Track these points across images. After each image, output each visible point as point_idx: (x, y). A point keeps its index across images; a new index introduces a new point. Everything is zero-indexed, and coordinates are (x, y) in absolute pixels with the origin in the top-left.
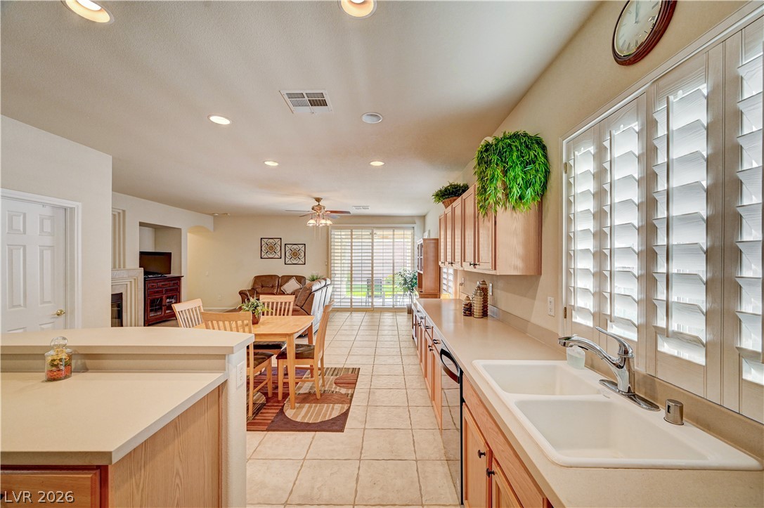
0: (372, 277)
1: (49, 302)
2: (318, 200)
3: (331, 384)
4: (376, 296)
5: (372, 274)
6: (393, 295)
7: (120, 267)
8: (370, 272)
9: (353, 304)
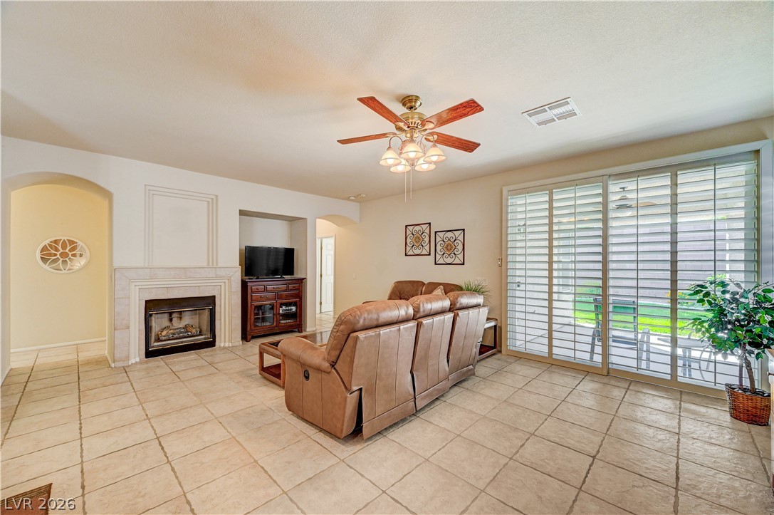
7: (213, 265)
9: (555, 351)
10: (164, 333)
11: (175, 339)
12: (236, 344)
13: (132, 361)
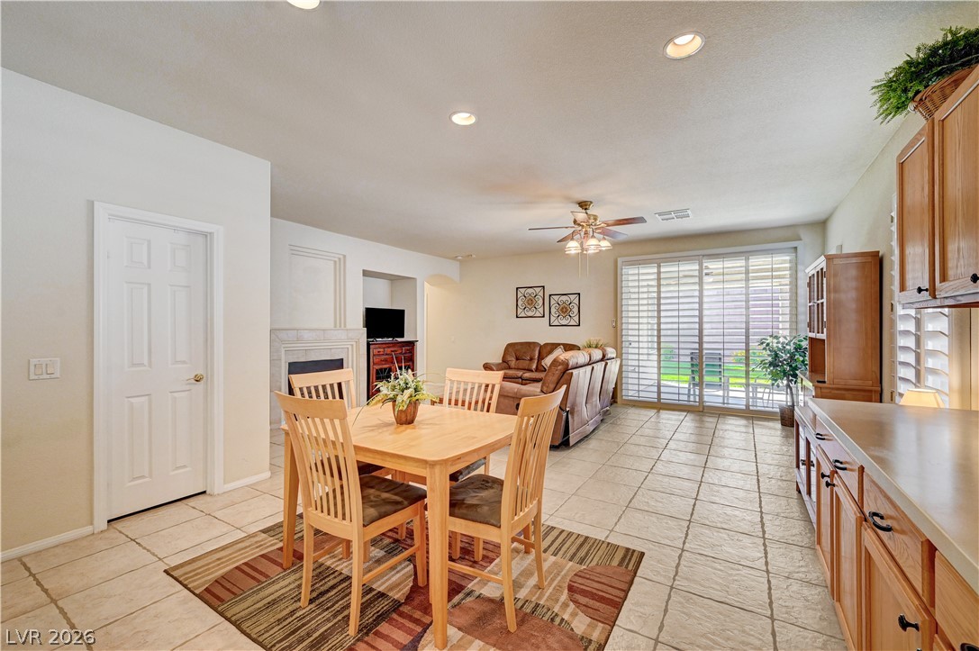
0: (701, 349)
1: (184, 362)
2: (584, 205)
3: (558, 589)
4: (710, 385)
5: (701, 343)
6: (747, 385)
7: (340, 326)
8: (697, 339)
9: (663, 396)
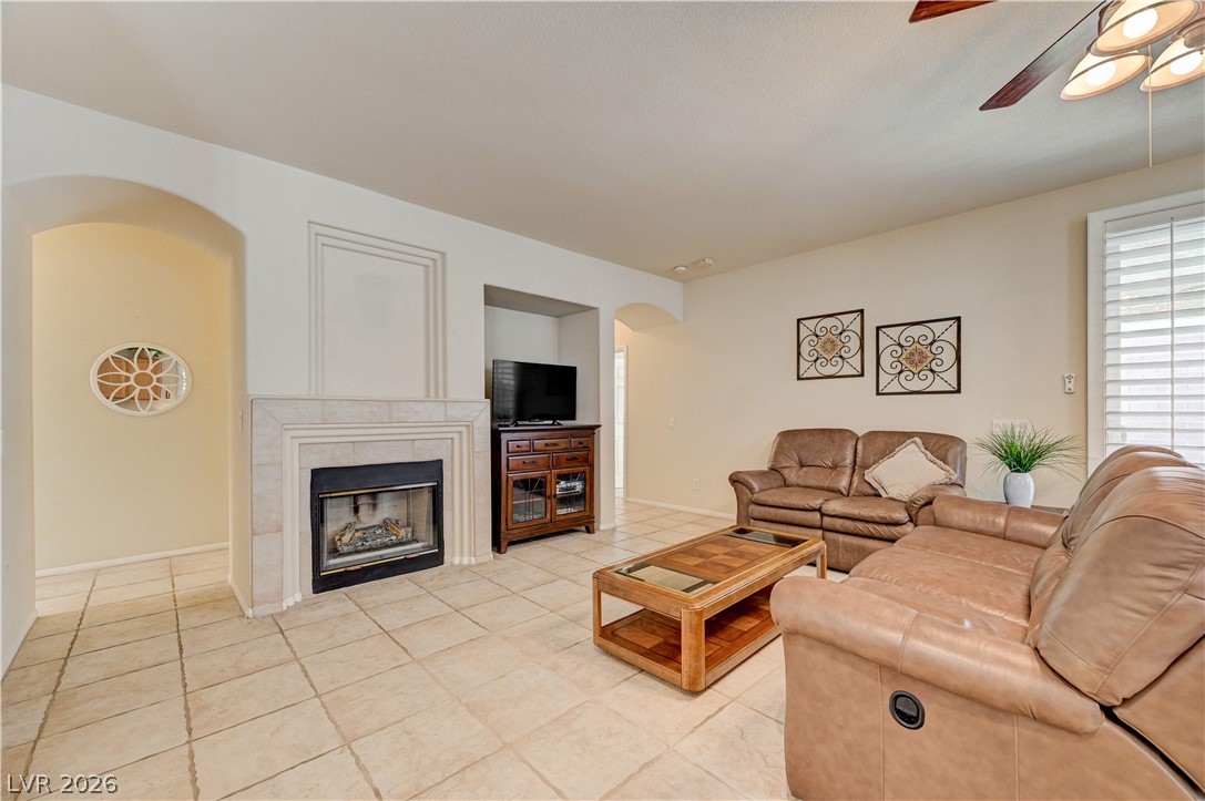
7: (437, 395)
10: (346, 539)
11: (371, 549)
12: (484, 559)
13: (289, 602)
